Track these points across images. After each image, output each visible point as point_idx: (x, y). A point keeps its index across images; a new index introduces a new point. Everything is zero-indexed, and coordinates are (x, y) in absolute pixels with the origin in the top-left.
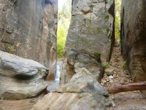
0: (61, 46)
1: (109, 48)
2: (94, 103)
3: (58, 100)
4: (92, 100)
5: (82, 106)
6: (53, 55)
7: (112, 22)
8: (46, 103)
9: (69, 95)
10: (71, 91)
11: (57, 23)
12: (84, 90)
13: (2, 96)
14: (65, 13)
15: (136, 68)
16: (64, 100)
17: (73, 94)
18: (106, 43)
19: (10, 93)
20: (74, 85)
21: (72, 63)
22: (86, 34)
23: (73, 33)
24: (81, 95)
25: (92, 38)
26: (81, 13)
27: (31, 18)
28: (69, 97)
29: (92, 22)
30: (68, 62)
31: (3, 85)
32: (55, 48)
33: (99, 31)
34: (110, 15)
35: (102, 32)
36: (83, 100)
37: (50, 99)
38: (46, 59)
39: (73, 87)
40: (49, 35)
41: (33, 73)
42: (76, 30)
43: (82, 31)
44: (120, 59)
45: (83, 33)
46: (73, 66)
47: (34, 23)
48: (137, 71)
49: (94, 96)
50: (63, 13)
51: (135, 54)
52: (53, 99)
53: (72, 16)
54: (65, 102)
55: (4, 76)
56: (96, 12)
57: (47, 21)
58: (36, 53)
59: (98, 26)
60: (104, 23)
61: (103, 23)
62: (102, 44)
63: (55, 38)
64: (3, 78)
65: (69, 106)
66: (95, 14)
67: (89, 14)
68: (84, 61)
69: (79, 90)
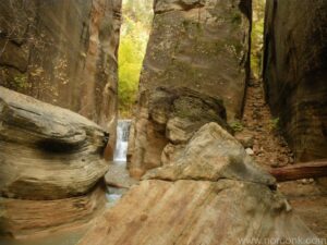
0: (125, 82)
1: (241, 89)
2: (250, 202)
3: (165, 197)
4: (245, 197)
5: (225, 210)
6: (109, 104)
7: (247, 30)
8: (137, 205)
9: (191, 186)
10: (195, 176)
11: (118, 31)
12: (225, 174)
13: (11, 191)
14: (134, 9)
15: (309, 130)
16: (180, 196)
17: (200, 183)
18: (235, 76)
19: (27, 184)
20: (199, 163)
21: (161, 120)
22: (189, 55)
23: (158, 53)
24: (220, 185)
25: (204, 65)
26: (177, 7)
27: (64, 12)
28: (193, 190)
29: (202, 27)
30: (150, 118)
31: (12, 164)
32: (114, 87)
33: (219, 48)
34: (242, 15)
35: (225, 51)
36: (225, 198)
37: (146, 195)
38: (94, 111)
39: (199, 166)
40: (102, 55)
41: (78, 138)
42: (166, 45)
43: (180, 48)
44: (264, 112)
45: (182, 52)
46: (165, 125)
47: (70, 24)
48: (309, 138)
49: (248, 187)
50: (129, 10)
51: (306, 100)
52: (152, 194)
53: (156, 13)
54: (185, 202)
55: (13, 142)
56: (212, 7)
57: (96, 25)
58: (73, 97)
59: (216, 38)
60: (231, 31)
61: (228, 31)
62: (226, 77)
63: (114, 64)
64: (11, 148)
65: (194, 213)
66: (210, 11)
67: (197, 10)
68: (191, 114)
69: (213, 174)
